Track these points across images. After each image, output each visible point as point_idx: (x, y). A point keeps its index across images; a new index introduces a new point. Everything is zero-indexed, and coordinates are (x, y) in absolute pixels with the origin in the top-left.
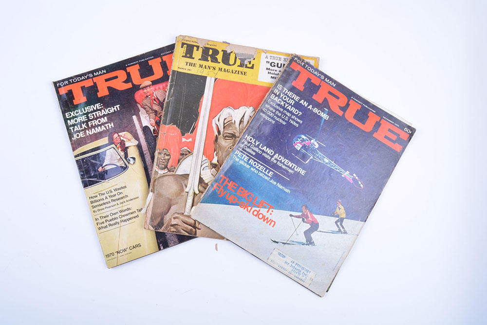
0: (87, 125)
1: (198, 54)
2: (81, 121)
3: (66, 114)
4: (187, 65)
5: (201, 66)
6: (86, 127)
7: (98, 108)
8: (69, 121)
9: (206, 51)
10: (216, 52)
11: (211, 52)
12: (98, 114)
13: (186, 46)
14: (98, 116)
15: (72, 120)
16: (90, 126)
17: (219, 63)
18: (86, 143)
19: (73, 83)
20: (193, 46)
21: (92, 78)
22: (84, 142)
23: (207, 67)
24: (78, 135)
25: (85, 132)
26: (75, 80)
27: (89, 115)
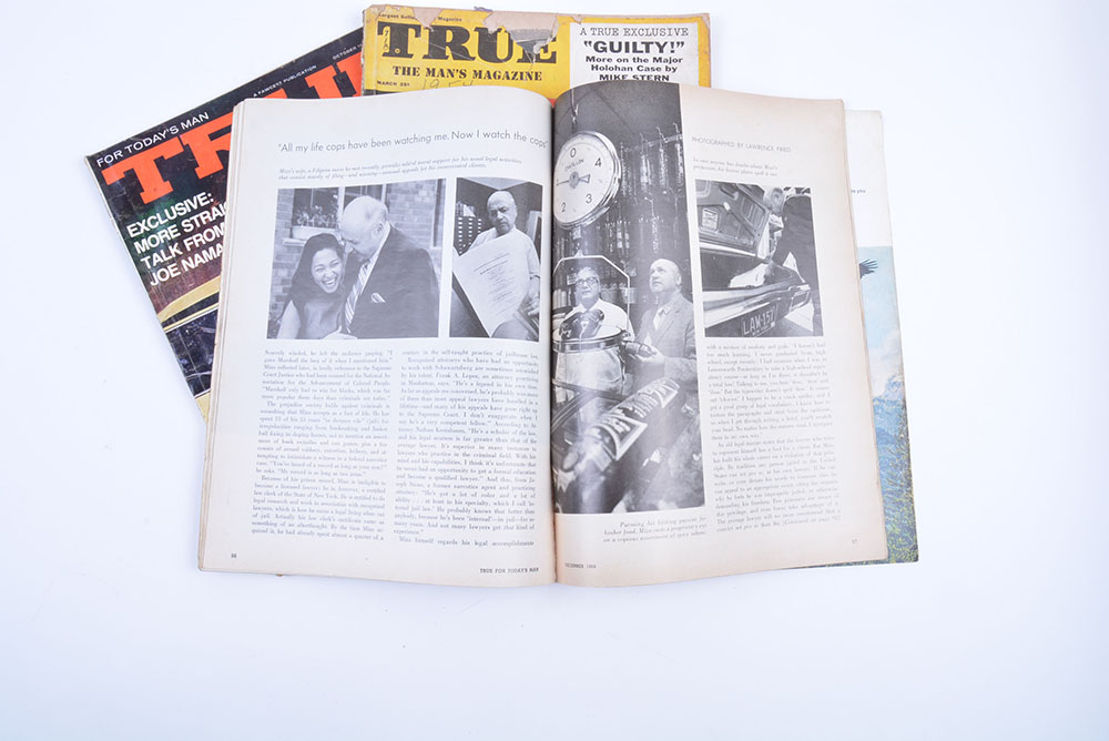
0: (182, 247)
1: (418, 45)
2: (165, 239)
3: (128, 228)
4: (397, 73)
5: (431, 72)
6: (181, 253)
7: (202, 204)
8: (137, 244)
9: (437, 34)
10: (461, 35)
11: (449, 36)
12: (203, 219)
13: (388, 28)
14: (204, 223)
15: (144, 241)
16: (189, 249)
17: (474, 59)
18: (184, 291)
19: (135, 152)
20: (405, 27)
21: (177, 135)
22: (180, 287)
23: (446, 72)
24: (163, 275)
25: (180, 265)
26: (138, 146)
27: (183, 224)
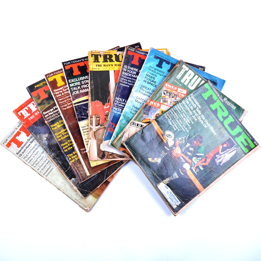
0: (81, 87)
1: (101, 59)
2: (77, 85)
3: (69, 80)
4: (97, 66)
6: (80, 88)
7: (87, 78)
8: (70, 84)
9: (105, 56)
12: (87, 82)
14: (87, 83)
15: (72, 84)
16: (82, 88)
17: (114, 61)
18: (80, 97)
19: (73, 63)
20: (98, 55)
21: (84, 61)
22: (79, 96)
23: (108, 65)
24: (75, 93)
25: (80, 91)
26: (74, 62)
27: (82, 82)
